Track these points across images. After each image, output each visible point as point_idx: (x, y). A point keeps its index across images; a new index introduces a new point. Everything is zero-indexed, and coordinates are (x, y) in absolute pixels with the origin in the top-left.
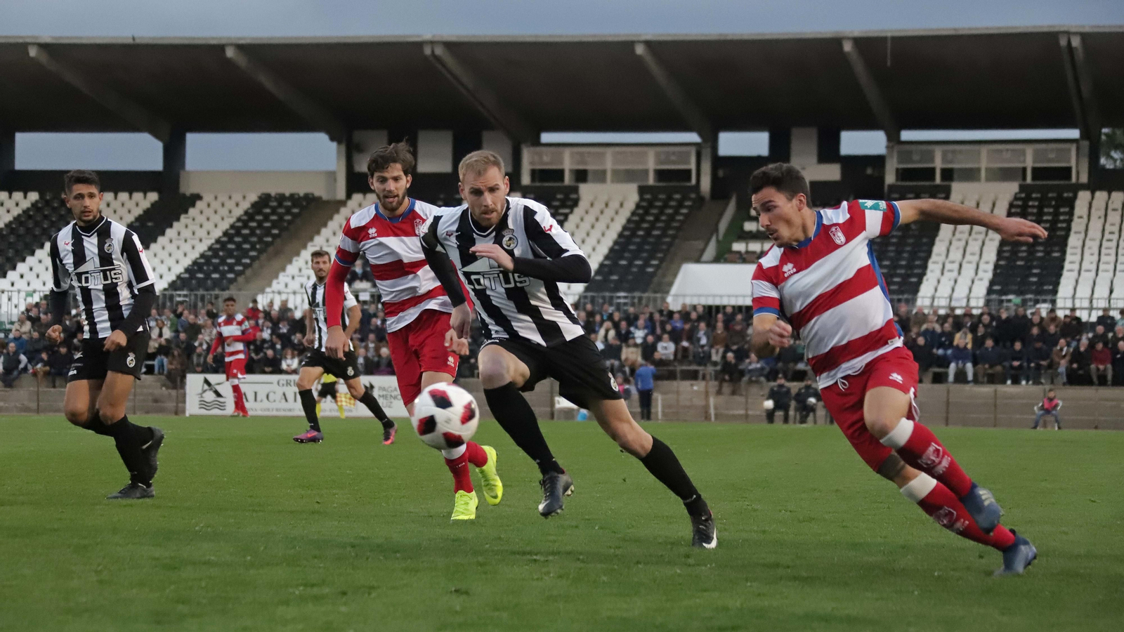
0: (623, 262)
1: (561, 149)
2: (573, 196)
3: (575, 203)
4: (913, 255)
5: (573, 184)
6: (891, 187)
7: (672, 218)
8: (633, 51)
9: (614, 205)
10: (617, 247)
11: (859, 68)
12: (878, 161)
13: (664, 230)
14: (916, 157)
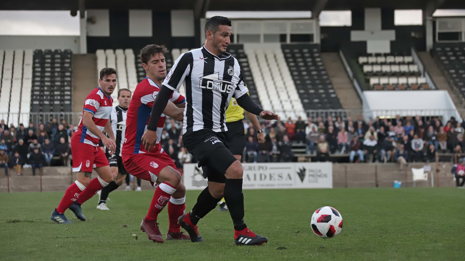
0: (312, 91)
3: (245, 55)
5: (239, 43)
7: (315, 64)
10: (298, 82)
13: (318, 71)
14: (449, 26)
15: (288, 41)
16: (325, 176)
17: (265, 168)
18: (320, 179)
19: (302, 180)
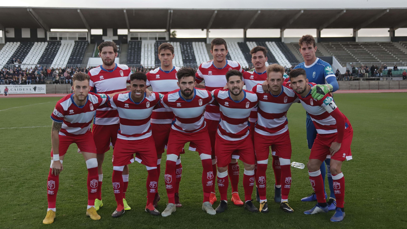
0: (75, 58)
1: (56, 33)
2: (60, 43)
3: (60, 45)
4: (138, 56)
5: (59, 40)
6: (130, 41)
7: (83, 48)
8: (77, 11)
9: (69, 45)
10: (72, 54)
11: (126, 16)
12: (126, 36)
13: (82, 50)
14: (134, 35)
15: (77, 40)
16: (44, 89)
17: (21, 87)
18: (41, 90)
19: (35, 91)
